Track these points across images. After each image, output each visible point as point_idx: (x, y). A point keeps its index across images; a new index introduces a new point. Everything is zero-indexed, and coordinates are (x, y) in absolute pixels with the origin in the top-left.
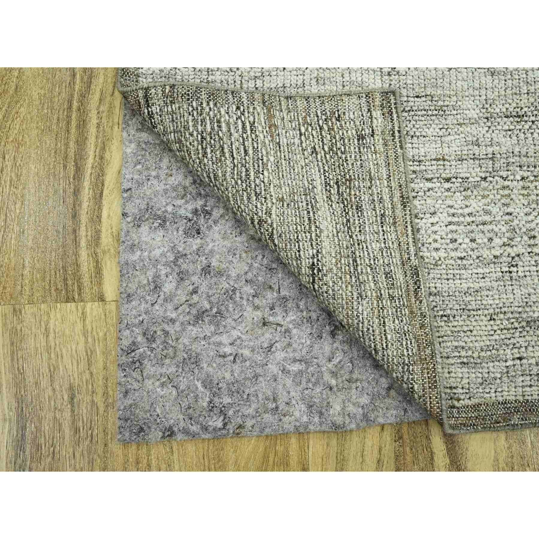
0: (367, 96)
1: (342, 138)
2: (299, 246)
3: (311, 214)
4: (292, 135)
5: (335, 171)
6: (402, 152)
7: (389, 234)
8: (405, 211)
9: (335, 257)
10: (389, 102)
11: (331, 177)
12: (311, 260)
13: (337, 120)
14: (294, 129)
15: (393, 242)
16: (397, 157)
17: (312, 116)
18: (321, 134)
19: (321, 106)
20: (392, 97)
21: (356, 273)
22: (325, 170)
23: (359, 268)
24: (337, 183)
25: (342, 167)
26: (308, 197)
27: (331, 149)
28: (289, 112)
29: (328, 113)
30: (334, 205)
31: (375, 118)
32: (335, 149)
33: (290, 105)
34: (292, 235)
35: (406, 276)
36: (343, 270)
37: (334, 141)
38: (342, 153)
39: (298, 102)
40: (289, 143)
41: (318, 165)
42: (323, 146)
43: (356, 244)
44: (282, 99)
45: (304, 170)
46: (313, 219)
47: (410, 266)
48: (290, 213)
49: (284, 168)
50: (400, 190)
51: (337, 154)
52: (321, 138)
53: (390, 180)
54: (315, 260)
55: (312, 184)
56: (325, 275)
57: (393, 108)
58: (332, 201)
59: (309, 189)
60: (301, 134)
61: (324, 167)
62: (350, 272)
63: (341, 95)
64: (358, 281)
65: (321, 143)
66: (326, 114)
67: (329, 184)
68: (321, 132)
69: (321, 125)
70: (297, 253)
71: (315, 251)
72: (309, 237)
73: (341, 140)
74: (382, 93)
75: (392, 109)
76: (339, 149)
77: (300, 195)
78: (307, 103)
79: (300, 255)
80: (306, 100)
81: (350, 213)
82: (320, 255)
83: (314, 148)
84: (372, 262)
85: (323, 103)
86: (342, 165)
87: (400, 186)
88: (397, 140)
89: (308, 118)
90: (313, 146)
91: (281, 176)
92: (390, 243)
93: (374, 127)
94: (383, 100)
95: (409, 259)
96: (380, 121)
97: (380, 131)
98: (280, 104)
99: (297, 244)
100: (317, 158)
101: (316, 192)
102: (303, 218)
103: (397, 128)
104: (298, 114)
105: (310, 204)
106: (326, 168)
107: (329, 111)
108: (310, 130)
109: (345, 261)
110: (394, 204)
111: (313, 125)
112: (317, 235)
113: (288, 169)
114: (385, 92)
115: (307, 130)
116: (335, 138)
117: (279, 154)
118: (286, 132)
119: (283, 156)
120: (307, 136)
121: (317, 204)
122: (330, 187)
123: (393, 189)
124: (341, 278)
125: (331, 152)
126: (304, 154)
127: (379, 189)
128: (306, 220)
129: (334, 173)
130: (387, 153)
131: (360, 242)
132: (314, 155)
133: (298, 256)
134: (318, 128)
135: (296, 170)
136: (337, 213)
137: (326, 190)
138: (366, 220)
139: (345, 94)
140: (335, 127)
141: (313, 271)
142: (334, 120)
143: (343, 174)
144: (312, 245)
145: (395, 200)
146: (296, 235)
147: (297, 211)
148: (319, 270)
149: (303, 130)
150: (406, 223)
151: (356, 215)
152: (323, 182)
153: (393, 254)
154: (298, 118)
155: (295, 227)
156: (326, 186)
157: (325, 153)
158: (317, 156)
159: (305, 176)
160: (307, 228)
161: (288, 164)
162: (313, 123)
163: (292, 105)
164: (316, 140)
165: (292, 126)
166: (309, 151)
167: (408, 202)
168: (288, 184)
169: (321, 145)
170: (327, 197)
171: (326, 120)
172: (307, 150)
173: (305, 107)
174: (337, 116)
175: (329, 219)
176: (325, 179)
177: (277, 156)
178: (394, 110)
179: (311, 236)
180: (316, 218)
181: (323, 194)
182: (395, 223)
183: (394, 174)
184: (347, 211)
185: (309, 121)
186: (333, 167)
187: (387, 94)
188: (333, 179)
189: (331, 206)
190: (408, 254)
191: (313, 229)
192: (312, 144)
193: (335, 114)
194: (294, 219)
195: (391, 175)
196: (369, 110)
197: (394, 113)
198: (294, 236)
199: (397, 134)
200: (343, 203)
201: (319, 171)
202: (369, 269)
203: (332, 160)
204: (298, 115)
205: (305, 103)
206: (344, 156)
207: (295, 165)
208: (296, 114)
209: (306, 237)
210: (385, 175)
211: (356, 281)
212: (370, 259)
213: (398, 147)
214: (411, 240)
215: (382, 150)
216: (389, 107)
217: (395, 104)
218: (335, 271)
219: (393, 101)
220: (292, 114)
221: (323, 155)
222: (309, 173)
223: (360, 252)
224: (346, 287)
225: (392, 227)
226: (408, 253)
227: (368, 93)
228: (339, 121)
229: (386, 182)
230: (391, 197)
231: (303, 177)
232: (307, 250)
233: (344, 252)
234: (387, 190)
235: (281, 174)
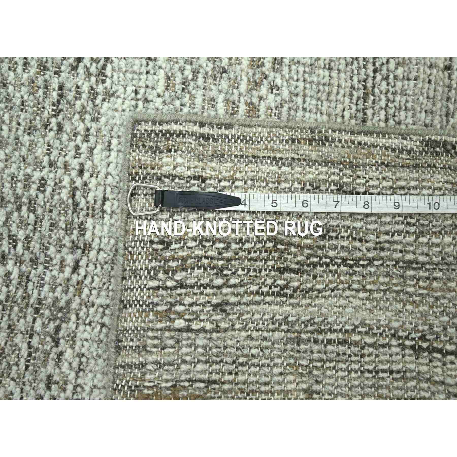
0: (134, 179)
1: (201, 241)
2: (384, 371)
3: (333, 336)
4: (188, 350)
5: (260, 271)
6: (237, 127)
7: (371, 183)
8: (333, 141)
9: (404, 305)
10: (149, 135)
11: (269, 281)
12: (407, 351)
13: (167, 248)
14: (178, 342)
15: (384, 178)
16: (245, 139)
17: (156, 300)
18: (192, 287)
19: (141, 277)
20: (143, 127)
21: (428, 267)
22: (257, 293)
23: (422, 259)
24: (281, 271)
25: (253, 255)
26: (303, 336)
27: (220, 272)
28: (145, 347)
29: (154, 264)
30: (319, 287)
31: (175, 168)
32: (221, 263)
33: (131, 344)
34: (366, 382)
35: (434, 166)
36: (425, 292)
37: (205, 261)
38: (227, 249)
39: (129, 325)
40: (203, 359)
41: (247, 304)
42: (213, 287)
43: (382, 254)
44: (120, 360)
45: (255, 334)
46: (340, 336)
47: (421, 153)
48: (332, 381)
49: (252, 379)
50: (299, 142)
51: (229, 260)
52: (199, 287)
53: (281, 159)
54: (408, 343)
55: (280, 325)
56: (431, 327)
57: (161, 128)
58: (311, 289)
59: (288, 331)
60: (189, 329)
61: (252, 293)
62: (427, 278)
63: (126, 231)
64: (440, 267)
65: (208, 291)
66: (154, 268)
67: (282, 289)
68: (186, 287)
69: (174, 283)
70: (395, 375)
71: (394, 342)
72: (371, 350)
73: (204, 247)
74: (132, 145)
75: (161, 131)
76: (220, 253)
77: (298, 351)
78: (131, 306)
79: (398, 372)
80: (125, 307)
81: (331, 253)
82: (401, 333)
83: (216, 306)
84: (413, 229)
85: (135, 272)
86: (249, 253)
87: (293, 141)
88: (215, 132)
89: (159, 308)
90: (211, 308)
91: (267, 388)
92: (385, 184)
93: (189, 173)
94: (144, 146)
95: (409, 152)
96: (179, 160)
97: (196, 163)
98: (130, 366)
99: (381, 375)
100: (234, 304)
101: (294, 319)
102: (338, 354)
103: (196, 128)
104: (150, 329)
105: (315, 336)
106: (254, 288)
107: (151, 261)
108: (182, 308)
109: (410, 286)
110: (320, 160)
111: (173, 300)
112: (367, 333)
113: (253, 369)
114: (132, 138)
115: (180, 315)
116: (199, 258)
117: (226, 387)
118: (185, 362)
119: (231, 378)
120: (191, 317)
121: (316, 320)
122: (286, 286)
123: (296, 157)
124: (437, 299)
125: (225, 272)
126: (226, 330)
127: (296, 185)
128: (342, 348)
129: (263, 273)
130: (236, 157)
131: (378, 246)
132: (228, 308)
133: (399, 376)
134: (179, 291)
135: (254, 351)
136: (331, 282)
137: (292, 296)
138: (343, 223)
139: (126, 224)
140: (181, 254)
141: (424, 350)
142: (168, 254)
143: (264, 254)
144: (383, 346)
145: (314, 155)
146: (367, 375)
147: (328, 364)
148: (423, 338)
149: (180, 323)
150: (353, 142)
151: (334, 242)
152: (278, 299)
153: (403, 183)
154: (157, 330)
155: (353, 375)
156: (285, 295)
157: (226, 285)
158: (231, 304)
159: (265, 334)
160: (355, 349)
161: (245, 369)
162: (169, 300)
163: (132, 340)
164: (202, 299)
165: (172, 347)
166: (219, 317)
167: (320, 132)
168: (281, 374)
169: (211, 291)
170: (304, 297)
171: (166, 272)
172: (217, 321)
173: (138, 311)
174: (161, 247)
175: (342, 302)
176: (273, 294)
177: (230, 391)
178: (166, 127)
179: (370, 345)
180: (339, 327)
181: (298, 304)
182: (351, 166)
183: (273, 150)
184: (328, 260)
185: (165, 308)
186: (252, 273)
187: (134, 136)
188: (273, 277)
189: (319, 291)
190: (401, 151)
191: (356, 338)
192: (208, 309)
193: (156, 250)
194: (340, 373)
195: (272, 155)
196: (159, 179)
197: (169, 127)
198: (367, 379)
199: (206, 130)
200: (315, 265)
201: (257, 303)
202: (422, 239)
203: (240, 272)
204: (152, 330)
205: (130, 310)
206: (234, 246)
207: (245, 352)
208: (150, 334)
209: (370, 355)
210: (271, 168)
211: (441, 270)
212: (407, 232)
213: (227, 132)
214: (381, 141)
215: (229, 164)
216: (157, 135)
217: (154, 123)
218: (426, 308)
219: (149, 127)
220: (149, 342)
221: (229, 290)
222: (260, 326)
223: (395, 250)
224: (450, 291)
225: (359, 173)
226: (399, 152)
227: (130, 174)
228: (170, 244)
229: (284, 169)
230: (310, 162)
231: (265, 339)
232: (391, 356)
233: (396, 285)
234: (298, 169)
235: (263, 388)
